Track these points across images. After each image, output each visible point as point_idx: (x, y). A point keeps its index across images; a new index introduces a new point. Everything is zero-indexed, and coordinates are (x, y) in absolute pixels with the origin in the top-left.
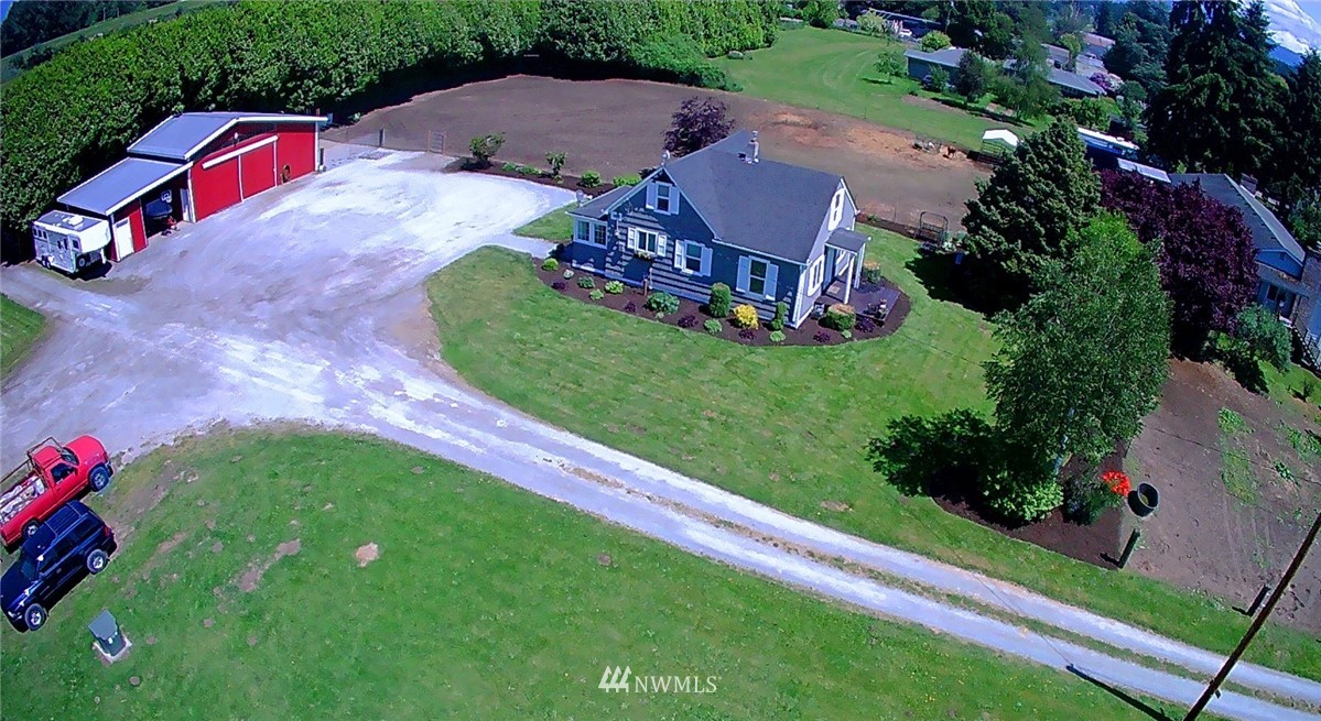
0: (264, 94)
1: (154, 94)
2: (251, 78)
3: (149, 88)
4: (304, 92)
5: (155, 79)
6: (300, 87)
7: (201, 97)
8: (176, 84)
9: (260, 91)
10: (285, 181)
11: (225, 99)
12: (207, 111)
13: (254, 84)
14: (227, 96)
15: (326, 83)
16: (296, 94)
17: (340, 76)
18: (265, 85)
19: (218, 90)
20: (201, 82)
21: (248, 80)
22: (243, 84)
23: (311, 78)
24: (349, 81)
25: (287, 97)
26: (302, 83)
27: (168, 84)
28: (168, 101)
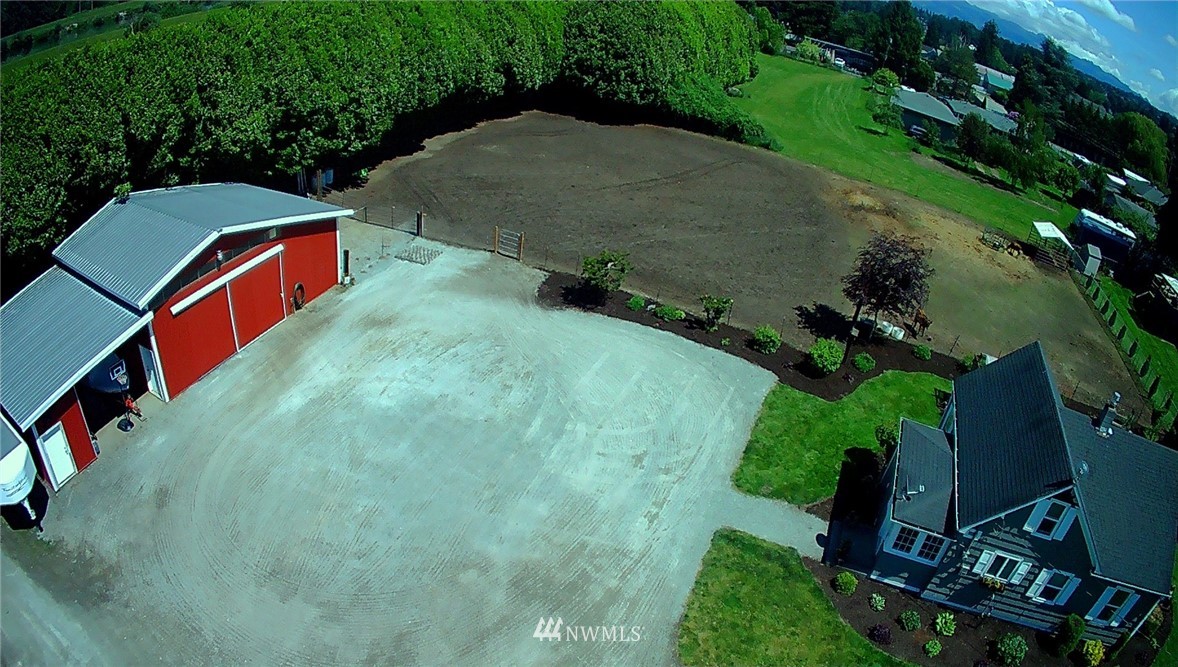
0: (248, 156)
1: (84, 166)
2: (229, 132)
3: (77, 155)
4: (301, 147)
5: (86, 140)
6: (293, 139)
7: (156, 164)
8: (117, 149)
9: (242, 152)
10: (298, 307)
11: (192, 162)
12: (167, 186)
13: (235, 143)
14: (193, 157)
15: (330, 132)
16: (289, 150)
17: (349, 123)
18: (250, 143)
19: (180, 149)
20: (156, 141)
21: (225, 135)
22: (217, 143)
23: (309, 127)
24: (360, 129)
25: (276, 156)
26: (298, 133)
27: (105, 148)
28: (108, 175)
